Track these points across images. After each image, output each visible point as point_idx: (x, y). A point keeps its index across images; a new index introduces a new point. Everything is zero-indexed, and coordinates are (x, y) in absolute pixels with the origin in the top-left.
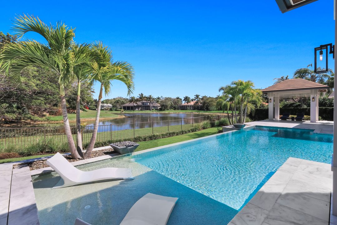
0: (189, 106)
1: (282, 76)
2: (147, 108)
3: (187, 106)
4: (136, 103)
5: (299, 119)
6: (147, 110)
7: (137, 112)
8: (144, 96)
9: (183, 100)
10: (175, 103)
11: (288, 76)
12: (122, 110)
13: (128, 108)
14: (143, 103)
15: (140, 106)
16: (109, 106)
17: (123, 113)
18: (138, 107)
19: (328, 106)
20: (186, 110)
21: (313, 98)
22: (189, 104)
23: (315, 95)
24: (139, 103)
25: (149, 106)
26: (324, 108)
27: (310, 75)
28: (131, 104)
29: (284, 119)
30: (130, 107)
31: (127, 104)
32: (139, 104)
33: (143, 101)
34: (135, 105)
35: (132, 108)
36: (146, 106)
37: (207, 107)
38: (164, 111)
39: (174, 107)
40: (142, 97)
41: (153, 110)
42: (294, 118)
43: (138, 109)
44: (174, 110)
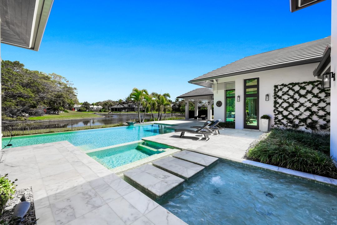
6: (132, 111)
7: (124, 112)
12: (110, 111)
13: (116, 110)
14: (129, 106)
15: (127, 108)
16: (99, 108)
17: (111, 113)
25: (135, 108)
28: (119, 107)
31: (115, 107)
32: (125, 106)
33: (129, 104)
34: (122, 107)
35: (119, 110)
36: (131, 108)
40: (127, 101)
41: (137, 111)
43: (125, 110)
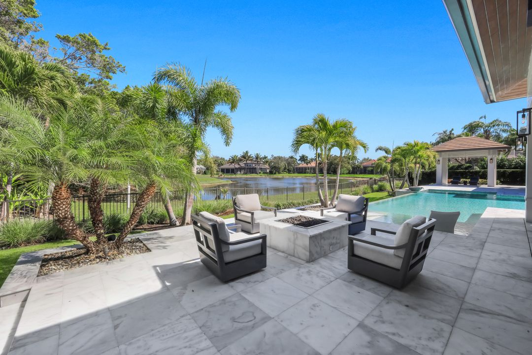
0: (309, 168)
1: (444, 130)
2: (253, 170)
3: (306, 168)
4: (239, 164)
5: (473, 183)
6: (253, 173)
7: (239, 175)
8: (249, 155)
9: (299, 160)
10: (289, 164)
11: (452, 130)
12: (220, 173)
13: (228, 171)
14: (247, 165)
15: (244, 169)
16: (202, 169)
17: (222, 177)
18: (240, 169)
19: (507, 168)
20: (305, 173)
21: (491, 159)
22: (309, 165)
23: (494, 156)
24: (242, 164)
25: (255, 168)
26: (502, 170)
27: (482, 130)
28: (232, 166)
29: (455, 183)
30: (229, 169)
31: (226, 166)
32: (242, 166)
33: (248, 162)
34: (237, 166)
35: (233, 171)
36: (250, 169)
37: (334, 169)
38: (274, 175)
39: (288, 170)
40: (245, 156)
41: (260, 173)
42: (466, 182)
43: (240, 172)
44: (289, 173)
